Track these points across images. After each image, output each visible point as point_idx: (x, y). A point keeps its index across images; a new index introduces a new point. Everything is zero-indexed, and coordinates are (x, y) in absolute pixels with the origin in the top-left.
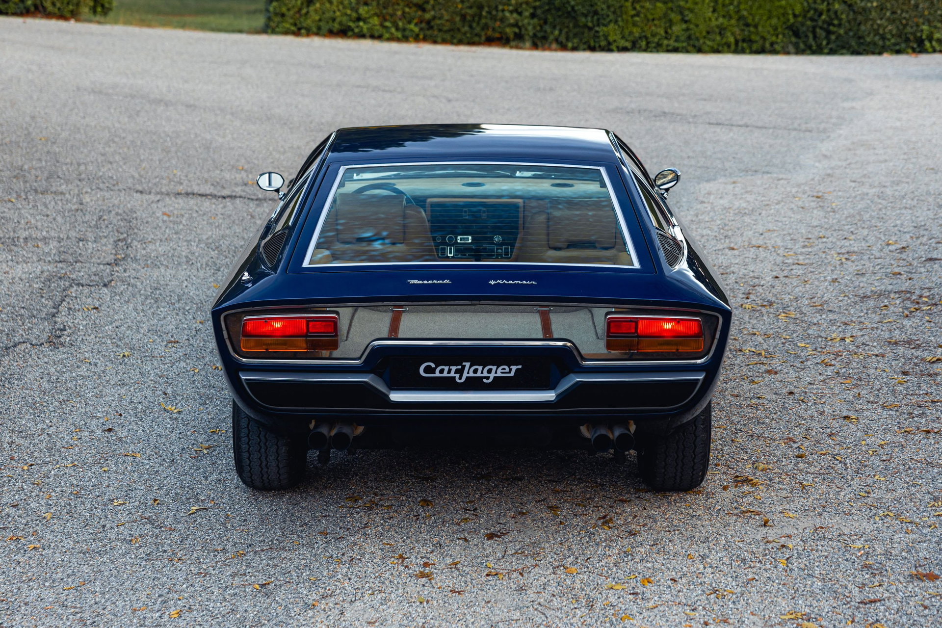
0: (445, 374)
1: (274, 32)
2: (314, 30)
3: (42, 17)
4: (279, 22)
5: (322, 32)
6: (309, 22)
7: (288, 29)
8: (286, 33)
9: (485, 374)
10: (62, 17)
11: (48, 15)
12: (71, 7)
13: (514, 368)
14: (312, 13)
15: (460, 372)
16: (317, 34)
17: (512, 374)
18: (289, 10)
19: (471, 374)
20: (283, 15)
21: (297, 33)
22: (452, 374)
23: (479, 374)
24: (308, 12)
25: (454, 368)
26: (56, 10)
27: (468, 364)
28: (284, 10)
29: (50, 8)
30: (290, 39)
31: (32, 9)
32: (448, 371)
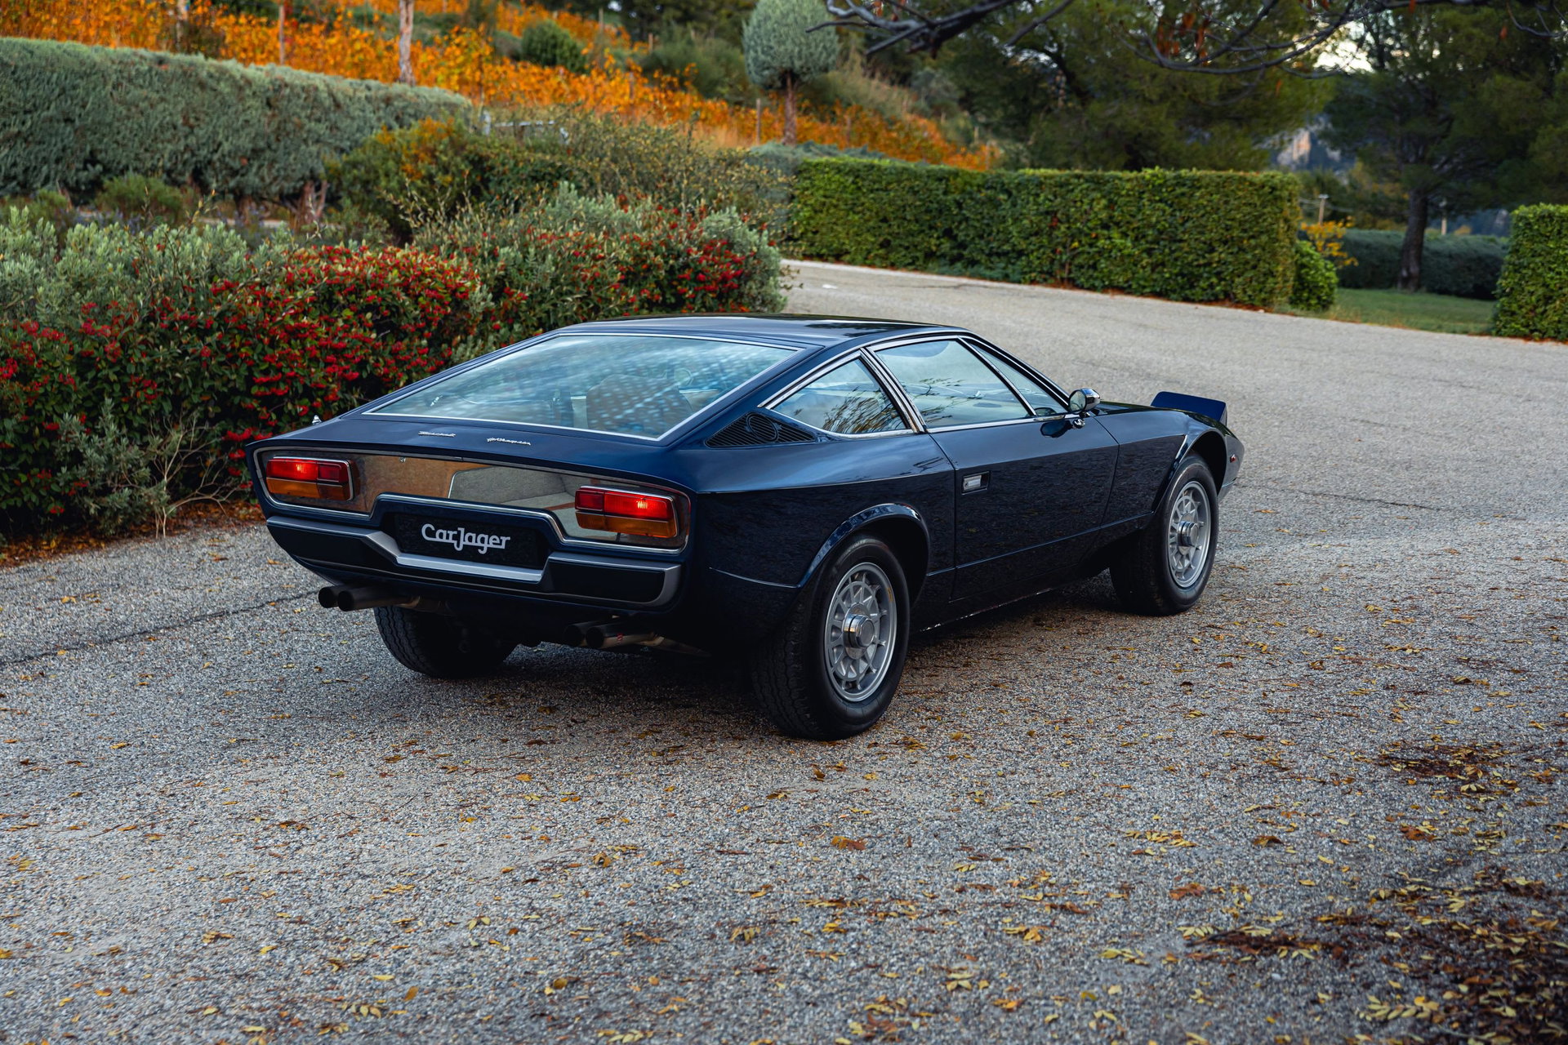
0: (444, 540)
1: (1499, 334)
2: (1552, 333)
3: (1230, 306)
4: (1507, 322)
5: (1560, 337)
6: (1545, 323)
7: (1516, 329)
8: (1515, 335)
9: (479, 544)
10: (1253, 307)
11: (1238, 304)
12: (1263, 295)
13: (504, 539)
14: (1550, 312)
15: (457, 537)
16: (1554, 339)
17: (503, 546)
18: (1520, 307)
19: (467, 543)
20: (1513, 313)
21: (1527, 337)
22: (450, 541)
23: (473, 543)
24: (1545, 311)
25: (451, 533)
26: (1246, 299)
27: (462, 530)
28: (1514, 307)
29: (1240, 296)
30: (1519, 343)
31: (1222, 297)
32: (444, 536)
